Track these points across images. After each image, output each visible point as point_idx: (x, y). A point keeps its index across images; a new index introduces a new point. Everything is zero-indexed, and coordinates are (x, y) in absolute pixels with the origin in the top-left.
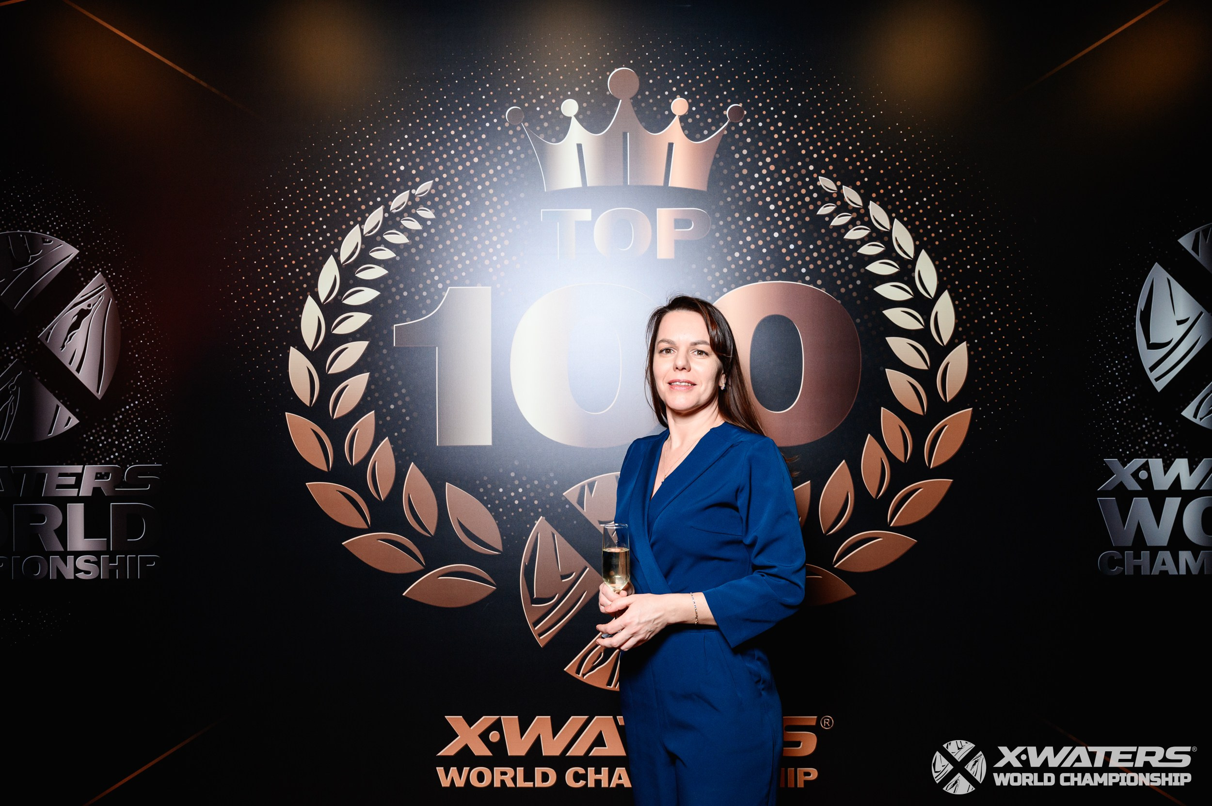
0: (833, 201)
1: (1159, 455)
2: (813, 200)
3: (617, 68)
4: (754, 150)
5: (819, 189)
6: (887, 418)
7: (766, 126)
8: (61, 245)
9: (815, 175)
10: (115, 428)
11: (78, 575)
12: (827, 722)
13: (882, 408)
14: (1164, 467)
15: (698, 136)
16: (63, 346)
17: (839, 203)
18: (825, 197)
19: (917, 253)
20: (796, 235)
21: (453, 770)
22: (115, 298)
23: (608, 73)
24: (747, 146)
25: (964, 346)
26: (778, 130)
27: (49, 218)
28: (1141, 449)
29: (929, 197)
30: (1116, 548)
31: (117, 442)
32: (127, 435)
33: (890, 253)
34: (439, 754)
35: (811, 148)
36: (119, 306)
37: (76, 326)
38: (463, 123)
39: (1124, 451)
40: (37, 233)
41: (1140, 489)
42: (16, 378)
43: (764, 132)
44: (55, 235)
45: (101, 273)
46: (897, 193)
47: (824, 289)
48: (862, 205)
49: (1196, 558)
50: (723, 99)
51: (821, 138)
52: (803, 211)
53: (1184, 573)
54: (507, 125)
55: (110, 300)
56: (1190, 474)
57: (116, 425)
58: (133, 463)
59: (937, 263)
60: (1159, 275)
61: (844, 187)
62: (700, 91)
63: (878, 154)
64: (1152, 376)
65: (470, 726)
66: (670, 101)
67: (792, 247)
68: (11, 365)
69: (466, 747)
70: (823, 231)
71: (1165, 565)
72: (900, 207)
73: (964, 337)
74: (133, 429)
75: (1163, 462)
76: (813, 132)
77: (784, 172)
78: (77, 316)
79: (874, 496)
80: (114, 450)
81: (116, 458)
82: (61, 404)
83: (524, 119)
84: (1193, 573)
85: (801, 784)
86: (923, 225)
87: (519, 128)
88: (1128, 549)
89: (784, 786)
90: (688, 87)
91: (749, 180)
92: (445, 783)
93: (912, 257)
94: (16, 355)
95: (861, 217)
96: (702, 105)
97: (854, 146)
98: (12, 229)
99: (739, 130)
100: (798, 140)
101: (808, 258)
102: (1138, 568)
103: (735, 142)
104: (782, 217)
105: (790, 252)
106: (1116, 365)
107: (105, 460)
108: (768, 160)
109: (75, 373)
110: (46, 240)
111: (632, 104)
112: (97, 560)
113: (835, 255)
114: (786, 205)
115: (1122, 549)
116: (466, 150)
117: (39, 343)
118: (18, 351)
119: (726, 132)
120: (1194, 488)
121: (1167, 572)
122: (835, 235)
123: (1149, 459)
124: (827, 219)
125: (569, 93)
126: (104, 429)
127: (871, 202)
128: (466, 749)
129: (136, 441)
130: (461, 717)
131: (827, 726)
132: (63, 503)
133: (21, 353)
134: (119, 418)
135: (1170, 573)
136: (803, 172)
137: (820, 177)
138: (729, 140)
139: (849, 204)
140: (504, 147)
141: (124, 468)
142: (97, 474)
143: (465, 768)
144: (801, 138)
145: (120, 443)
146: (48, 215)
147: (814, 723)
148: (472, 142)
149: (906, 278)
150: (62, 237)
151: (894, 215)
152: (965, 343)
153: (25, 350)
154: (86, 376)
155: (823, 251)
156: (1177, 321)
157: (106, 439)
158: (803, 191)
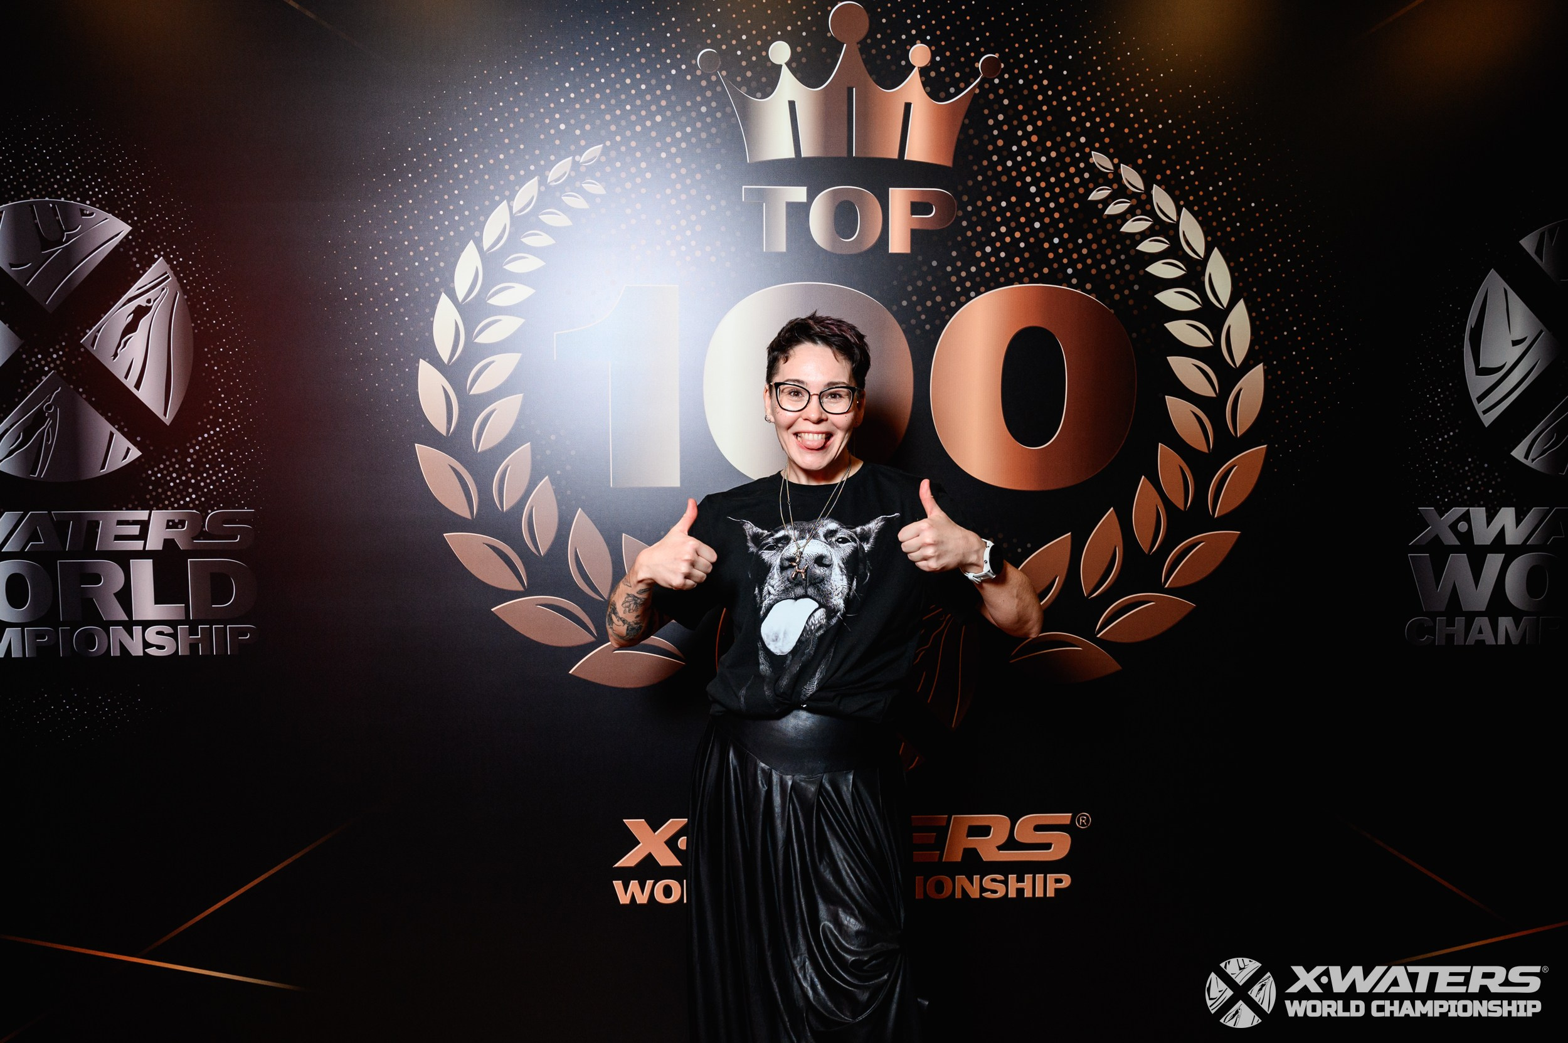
0: (1109, 183)
1: (1482, 503)
2: (1084, 183)
3: (841, 2)
4: (1012, 114)
5: (1091, 167)
6: (1165, 456)
7: (1028, 84)
8: (107, 219)
9: (1087, 150)
10: (190, 463)
11: (149, 651)
12: (1084, 820)
13: (1160, 444)
14: (1487, 517)
15: (942, 95)
16: (116, 355)
17: (1115, 186)
18: (1098, 178)
19: (1208, 252)
20: (1061, 225)
21: (634, 885)
22: (185, 291)
23: (829, 8)
24: (1003, 110)
25: (1260, 368)
26: (1043, 90)
27: (88, 182)
28: (1461, 496)
29: (1225, 181)
30: (1425, 614)
31: (193, 481)
32: (207, 470)
33: (1175, 252)
34: (616, 865)
35: (1083, 114)
36: (189, 303)
37: (131, 328)
38: (641, 68)
39: (1442, 499)
40: (72, 202)
41: (1457, 543)
42: (53, 396)
43: (1026, 92)
44: (98, 206)
45: (163, 258)
46: (1187, 175)
47: (1094, 295)
48: (1143, 189)
49: (1517, 626)
50: (975, 47)
51: (1096, 102)
52: (1071, 195)
53: (1504, 643)
54: (699, 73)
55: (177, 293)
56: (1517, 527)
57: (192, 458)
58: (215, 508)
59: (1232, 264)
60: (1494, 284)
61: (1122, 165)
62: (946, 36)
63: (1165, 124)
64: (1480, 407)
65: (655, 832)
66: (908, 47)
67: (1056, 241)
68: (45, 379)
69: (650, 855)
70: (1095, 221)
71: (1482, 633)
72: (1190, 193)
73: (1261, 357)
74: (214, 464)
75: (1487, 511)
76: (1086, 94)
77: (1049, 144)
78: (132, 315)
79: (1146, 552)
80: (190, 490)
81: (192, 500)
82: (116, 430)
83: (720, 67)
84: (1513, 643)
85: (1051, 893)
86: (1217, 216)
87: (714, 78)
88: (1441, 614)
89: (1031, 895)
90: (931, 30)
91: (1005, 153)
92: (624, 899)
93: (1202, 257)
94: (52, 365)
95: (1142, 205)
96: (948, 54)
97: (1137, 113)
98: (38, 196)
99: (994, 88)
100: (1067, 103)
101: (1075, 256)
102: (1450, 637)
103: (989, 104)
104: (1045, 202)
105: (1053, 248)
106: (1438, 395)
107: (179, 504)
108: (1030, 128)
109: (134, 391)
110: (85, 212)
111: (859, 49)
112: (172, 632)
113: (1109, 252)
114: (1050, 187)
115: (1433, 615)
116: (646, 106)
117: (82, 350)
118: (54, 361)
119: (977, 91)
120: (1520, 543)
121: (1484, 641)
122: (1109, 226)
123: (1470, 508)
124: (1100, 206)
125: (779, 33)
126: (175, 463)
127: (1154, 185)
128: (649, 859)
129: (219, 479)
130: (643, 820)
131: (1083, 825)
132: (124, 559)
133: (58, 362)
134: (195, 449)
135: (1487, 644)
136: (1073, 145)
137: (1093, 152)
138: (982, 101)
139: (1128, 188)
140: (694, 103)
141: (204, 514)
142: (168, 521)
143: (648, 881)
144: (1071, 101)
145: (198, 482)
146: (87, 178)
147: (1068, 822)
148: (653, 94)
149: (1194, 283)
150: (107, 209)
151: (1182, 203)
152: (1262, 364)
153: (64, 359)
154: (150, 395)
155: (1094, 246)
156: (1513, 341)
157: (179, 477)
158: (1072, 170)
